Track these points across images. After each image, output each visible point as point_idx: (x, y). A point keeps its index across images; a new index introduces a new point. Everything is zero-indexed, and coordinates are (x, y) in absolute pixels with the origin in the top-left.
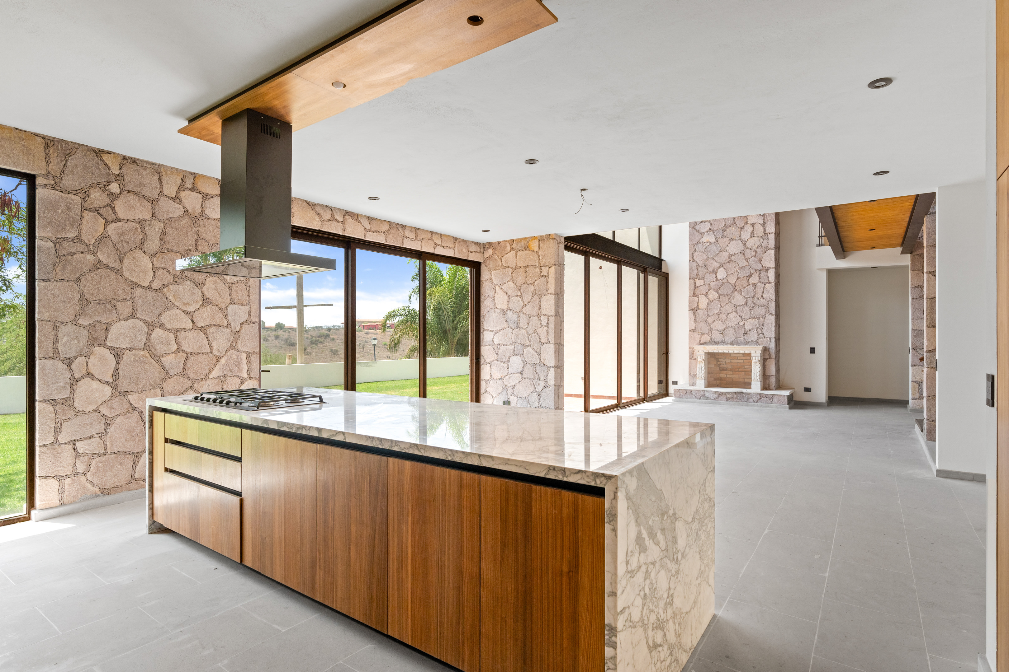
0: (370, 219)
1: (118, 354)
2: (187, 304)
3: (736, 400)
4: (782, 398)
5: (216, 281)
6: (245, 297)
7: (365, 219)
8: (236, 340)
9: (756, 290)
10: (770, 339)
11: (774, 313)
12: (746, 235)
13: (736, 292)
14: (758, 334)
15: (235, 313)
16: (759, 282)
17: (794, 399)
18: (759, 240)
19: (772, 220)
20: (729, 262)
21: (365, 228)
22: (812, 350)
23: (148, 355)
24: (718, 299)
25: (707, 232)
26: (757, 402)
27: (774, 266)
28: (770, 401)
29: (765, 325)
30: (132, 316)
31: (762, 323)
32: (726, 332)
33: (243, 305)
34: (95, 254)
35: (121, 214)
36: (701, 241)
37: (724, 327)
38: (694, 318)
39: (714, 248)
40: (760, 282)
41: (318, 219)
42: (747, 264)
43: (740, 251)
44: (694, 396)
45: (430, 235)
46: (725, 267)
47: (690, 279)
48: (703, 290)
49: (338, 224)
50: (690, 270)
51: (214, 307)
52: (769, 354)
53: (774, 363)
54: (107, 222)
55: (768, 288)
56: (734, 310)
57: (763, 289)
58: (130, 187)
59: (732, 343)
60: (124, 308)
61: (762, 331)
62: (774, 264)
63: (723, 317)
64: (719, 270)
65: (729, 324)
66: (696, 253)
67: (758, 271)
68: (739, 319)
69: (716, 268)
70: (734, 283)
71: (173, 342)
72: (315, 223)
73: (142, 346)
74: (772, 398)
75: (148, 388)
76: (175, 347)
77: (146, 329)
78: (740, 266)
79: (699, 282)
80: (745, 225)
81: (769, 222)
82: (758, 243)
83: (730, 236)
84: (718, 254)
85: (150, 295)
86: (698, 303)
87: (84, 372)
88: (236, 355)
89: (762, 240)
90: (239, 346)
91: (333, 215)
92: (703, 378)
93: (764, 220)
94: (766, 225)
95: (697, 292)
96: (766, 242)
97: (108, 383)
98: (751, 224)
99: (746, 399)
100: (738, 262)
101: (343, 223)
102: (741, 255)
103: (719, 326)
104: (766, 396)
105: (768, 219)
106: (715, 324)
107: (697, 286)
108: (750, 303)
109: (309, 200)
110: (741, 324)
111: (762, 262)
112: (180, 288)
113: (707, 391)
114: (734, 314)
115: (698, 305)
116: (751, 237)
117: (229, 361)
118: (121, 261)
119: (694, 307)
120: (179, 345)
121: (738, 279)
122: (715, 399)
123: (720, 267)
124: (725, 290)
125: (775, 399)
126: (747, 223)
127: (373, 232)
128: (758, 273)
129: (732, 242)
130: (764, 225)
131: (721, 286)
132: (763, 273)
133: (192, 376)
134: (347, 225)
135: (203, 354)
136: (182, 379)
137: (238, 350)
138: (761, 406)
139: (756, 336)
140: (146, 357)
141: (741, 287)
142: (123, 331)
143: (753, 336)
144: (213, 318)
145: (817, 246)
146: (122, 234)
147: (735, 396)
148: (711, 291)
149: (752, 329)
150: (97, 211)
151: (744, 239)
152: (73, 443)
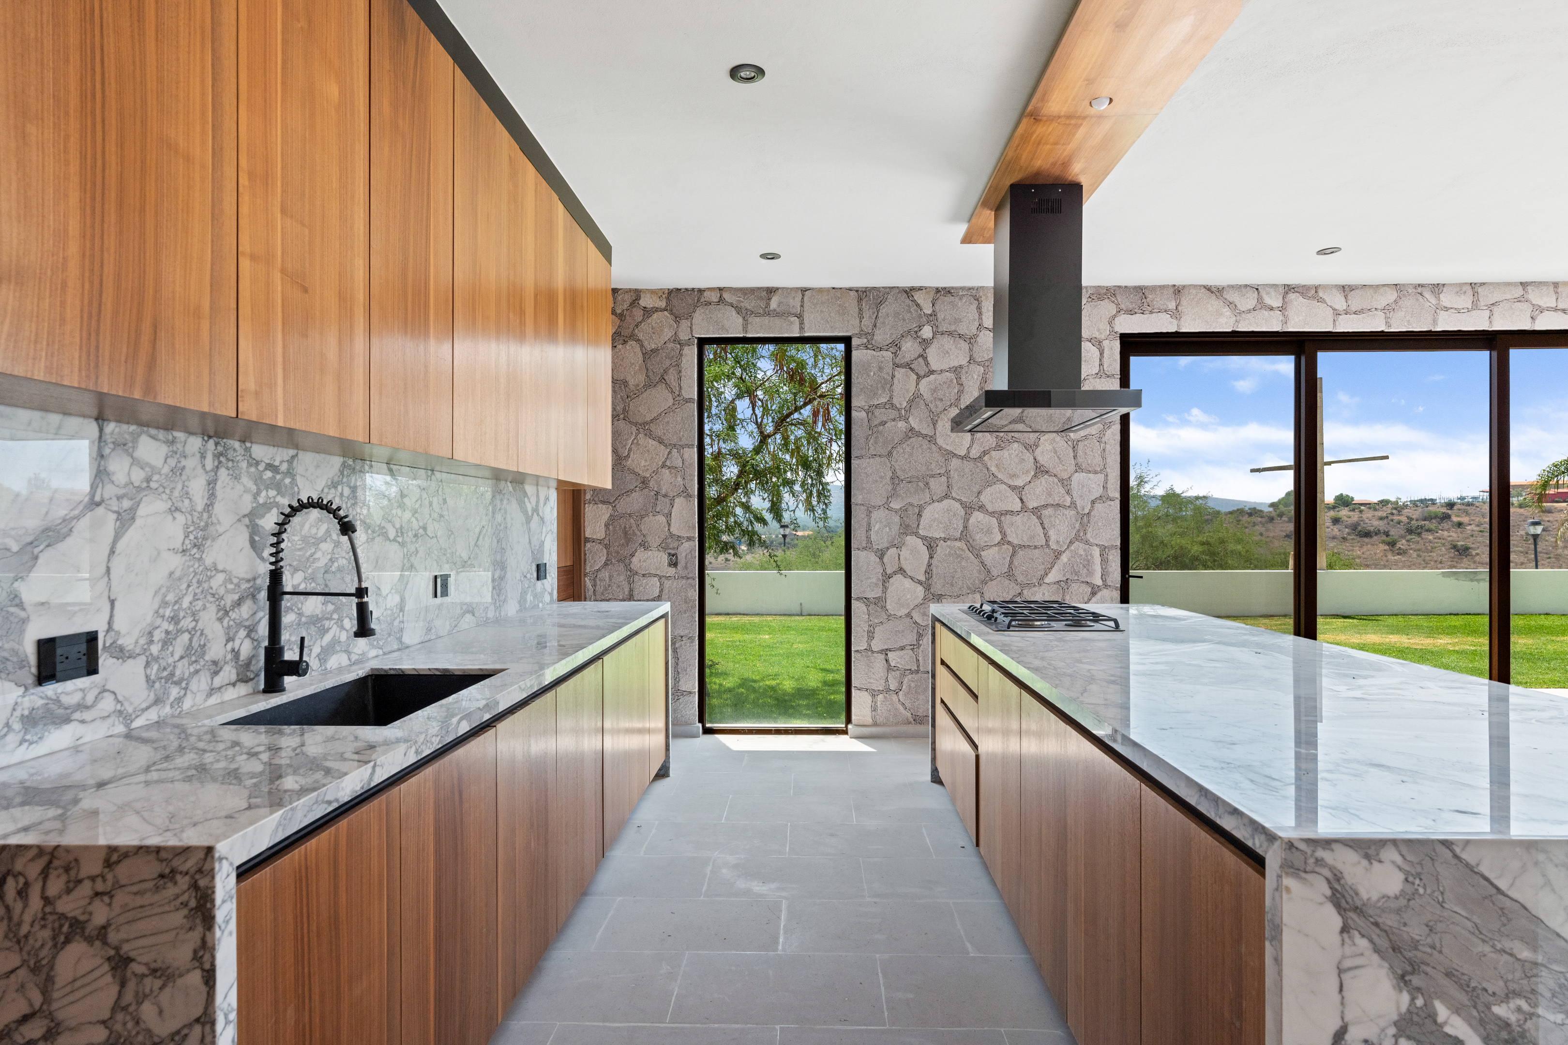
0: (1346, 290)
1: (931, 545)
2: (1013, 476)
5: (1054, 439)
6: (1098, 460)
7: (1334, 291)
8: (1084, 528)
15: (1083, 486)
21: (1334, 310)
23: (965, 547)
30: (946, 497)
33: (1096, 472)
34: (906, 420)
35: (934, 366)
41: (1228, 313)
45: (1519, 292)
49: (1272, 313)
51: (1051, 479)
54: (919, 378)
58: (944, 327)
60: (938, 486)
71: (996, 530)
72: (1223, 320)
73: (958, 535)
75: (965, 591)
76: (998, 537)
77: (963, 513)
85: (968, 466)
87: (896, 568)
88: (1085, 550)
90: (1089, 535)
91: (1260, 300)
97: (920, 582)
101: (1282, 309)
109: (1209, 284)
112: (1005, 453)
117: (1073, 559)
118: (934, 425)
120: (1004, 534)
127: (1355, 313)
133: (1020, 578)
134: (1290, 313)
135: (1036, 547)
136: (1007, 582)
137: (1087, 542)
140: (963, 550)
142: (937, 516)
144: (1050, 495)
146: (935, 390)
150: (908, 366)
152: (885, 652)
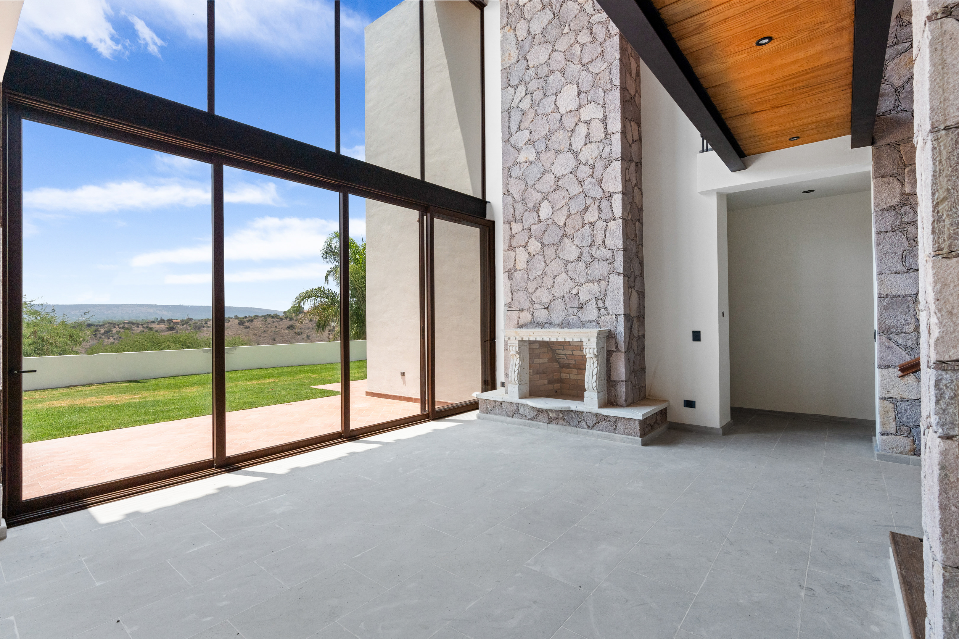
3: (561, 422)
4: (632, 423)
9: (595, 233)
10: (617, 317)
11: (622, 271)
12: (578, 143)
13: (566, 239)
14: (599, 309)
16: (598, 220)
17: (668, 420)
18: (598, 147)
19: (616, 110)
20: (554, 191)
22: (697, 336)
24: (542, 253)
25: (525, 145)
26: (592, 428)
27: (620, 189)
28: (612, 428)
29: (608, 293)
31: (604, 290)
32: (553, 307)
36: (518, 161)
37: (550, 297)
38: (510, 285)
39: (536, 170)
40: (600, 219)
42: (581, 190)
43: (570, 170)
44: (504, 412)
46: (550, 199)
47: (504, 223)
48: (520, 239)
50: (504, 209)
52: (616, 343)
53: (623, 360)
55: (613, 228)
56: (563, 269)
57: (605, 231)
59: (561, 325)
61: (604, 303)
62: (620, 185)
63: (548, 281)
64: (542, 205)
65: (558, 292)
66: (512, 181)
67: (596, 202)
68: (571, 284)
69: (538, 201)
70: (562, 224)
74: (615, 423)
78: (571, 195)
79: (516, 227)
80: (577, 125)
81: (612, 114)
82: (596, 153)
83: (557, 147)
84: (540, 178)
86: (515, 261)
89: (601, 147)
92: (517, 382)
93: (605, 112)
94: (607, 119)
95: (514, 243)
96: (607, 149)
98: (585, 122)
99: (576, 422)
100: (568, 188)
102: (572, 176)
103: (543, 296)
104: (606, 418)
105: (611, 108)
106: (537, 294)
107: (514, 233)
108: (586, 257)
110: (574, 292)
111: (602, 185)
113: (522, 405)
114: (564, 275)
115: (515, 264)
116: (585, 144)
119: (510, 267)
121: (568, 216)
122: (532, 419)
123: (543, 200)
124: (552, 236)
125: (620, 425)
126: (579, 121)
128: (597, 204)
129: (560, 156)
130: (604, 121)
131: (545, 231)
132: (605, 203)
138: (599, 436)
139: (595, 311)
141: (573, 231)
143: (591, 312)
145: (700, 152)
147: (561, 415)
148: (532, 239)
149: (590, 300)
151: (576, 148)
